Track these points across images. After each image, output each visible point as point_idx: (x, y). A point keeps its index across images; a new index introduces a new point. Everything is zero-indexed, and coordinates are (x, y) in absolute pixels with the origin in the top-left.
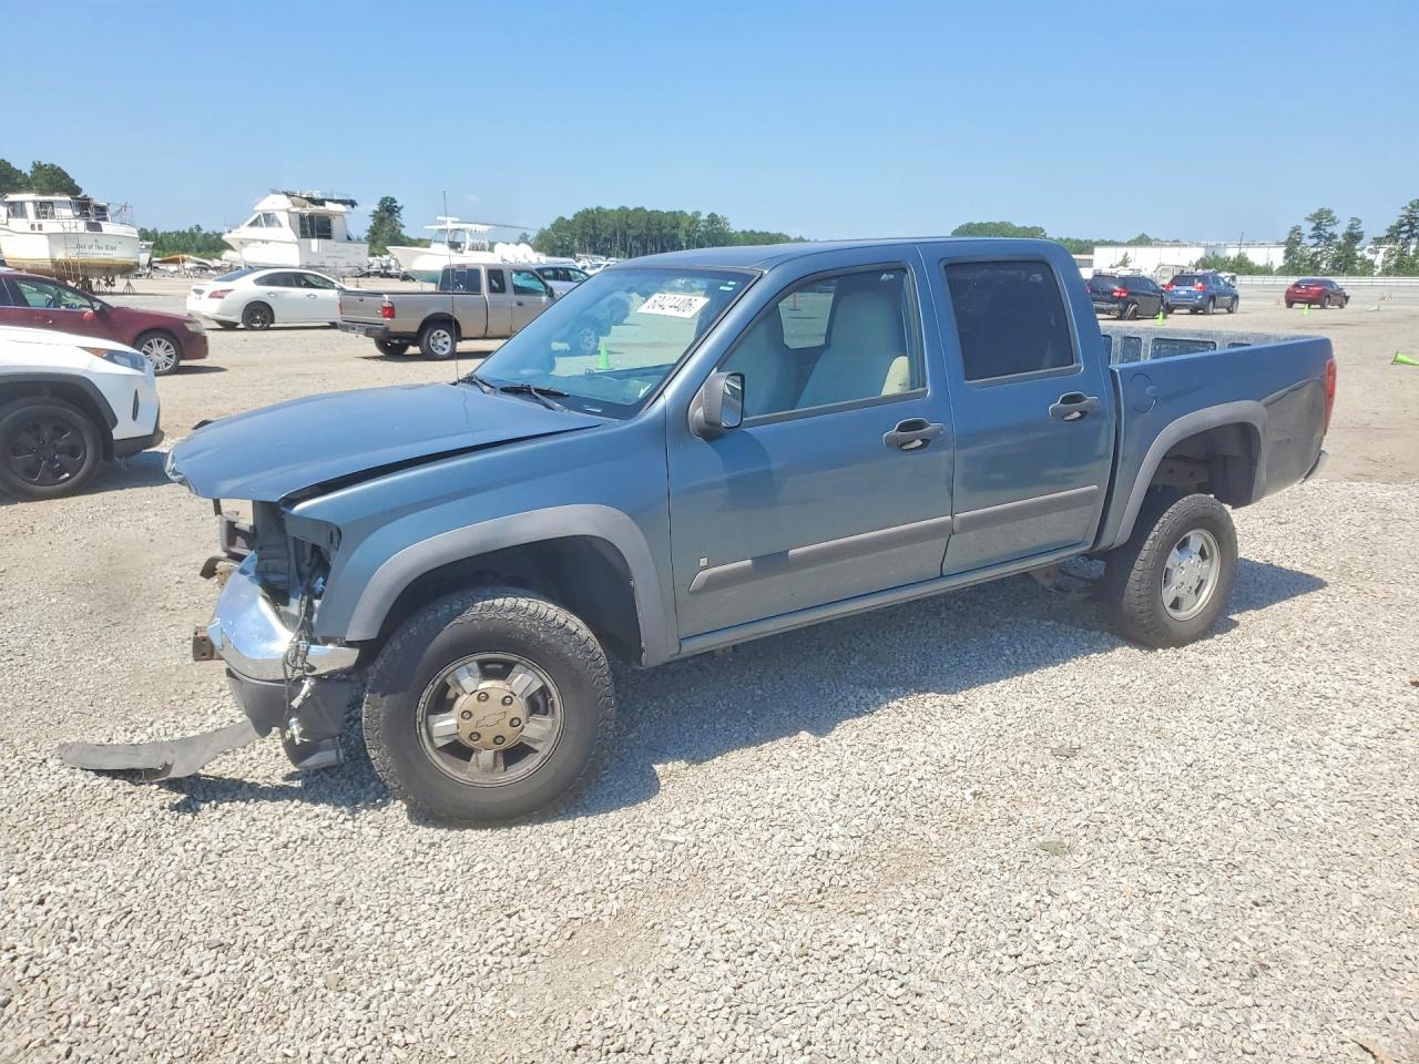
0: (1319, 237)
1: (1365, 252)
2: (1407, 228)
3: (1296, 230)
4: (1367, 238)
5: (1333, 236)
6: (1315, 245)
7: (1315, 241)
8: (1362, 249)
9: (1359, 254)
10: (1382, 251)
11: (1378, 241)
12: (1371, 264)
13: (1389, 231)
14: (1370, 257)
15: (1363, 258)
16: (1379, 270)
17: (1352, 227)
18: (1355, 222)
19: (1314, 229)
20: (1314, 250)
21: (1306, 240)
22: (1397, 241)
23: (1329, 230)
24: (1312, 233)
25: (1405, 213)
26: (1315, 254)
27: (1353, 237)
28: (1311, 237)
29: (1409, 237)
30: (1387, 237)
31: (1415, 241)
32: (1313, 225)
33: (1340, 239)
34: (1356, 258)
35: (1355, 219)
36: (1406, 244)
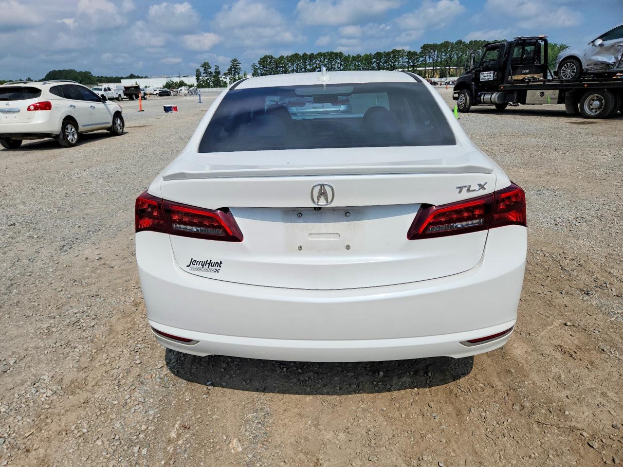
0: (206, 73)
1: (222, 78)
2: (233, 69)
3: (198, 70)
4: (222, 73)
5: (211, 73)
6: (206, 76)
8: (221, 77)
9: (221, 79)
10: (228, 78)
11: (225, 74)
12: (226, 83)
13: (228, 70)
14: (225, 80)
15: (222, 81)
17: (216, 69)
18: (217, 67)
20: (206, 78)
21: (202, 74)
22: (231, 74)
23: (209, 70)
24: (204, 72)
25: (232, 64)
26: (207, 79)
27: (218, 73)
29: (235, 73)
30: (228, 73)
31: (237, 74)
32: (203, 69)
33: (214, 74)
34: (221, 81)
35: (216, 66)
36: (234, 75)
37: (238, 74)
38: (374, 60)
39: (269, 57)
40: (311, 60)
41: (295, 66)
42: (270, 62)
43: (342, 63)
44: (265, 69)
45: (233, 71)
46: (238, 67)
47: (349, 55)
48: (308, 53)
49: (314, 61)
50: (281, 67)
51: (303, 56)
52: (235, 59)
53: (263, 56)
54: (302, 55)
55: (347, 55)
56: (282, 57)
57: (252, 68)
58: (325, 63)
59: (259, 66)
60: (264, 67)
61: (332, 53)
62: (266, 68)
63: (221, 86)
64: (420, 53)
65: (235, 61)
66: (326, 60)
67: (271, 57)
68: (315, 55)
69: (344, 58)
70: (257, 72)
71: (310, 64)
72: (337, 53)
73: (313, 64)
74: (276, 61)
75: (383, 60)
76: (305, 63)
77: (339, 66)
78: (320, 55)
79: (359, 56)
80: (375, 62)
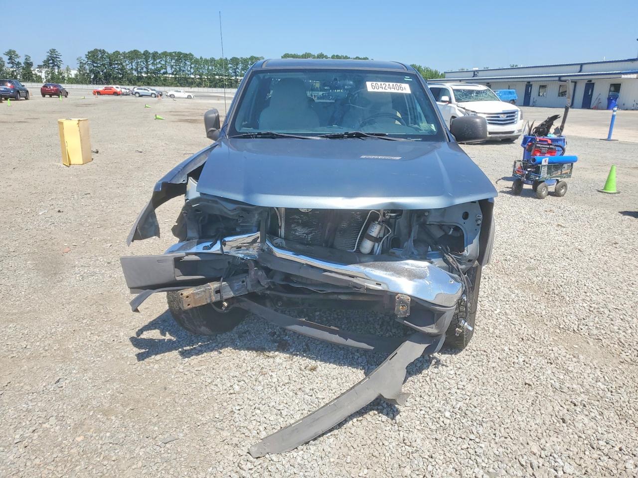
0: (12, 63)
1: (36, 71)
2: (51, 61)
4: (35, 65)
5: (19, 63)
6: (12, 67)
7: (11, 65)
8: (34, 70)
9: (33, 72)
10: (44, 72)
11: (40, 67)
12: (40, 77)
13: (44, 62)
14: (39, 74)
15: (36, 74)
16: (45, 80)
17: (26, 59)
19: (9, 59)
20: (12, 69)
21: (6, 65)
22: (49, 67)
23: (17, 60)
24: (9, 61)
25: (49, 54)
26: (13, 71)
27: (29, 65)
28: (8, 63)
29: (53, 66)
30: (44, 65)
31: (56, 67)
32: (8, 57)
33: (23, 65)
34: (33, 74)
35: (27, 56)
36: (53, 69)
37: (59, 67)
38: (230, 65)
39: (100, 51)
40: (155, 60)
41: (134, 64)
42: (102, 57)
43: (193, 66)
44: (95, 65)
45: (51, 63)
46: (58, 59)
47: (201, 58)
48: (151, 51)
49: (158, 61)
50: (116, 64)
51: (144, 54)
52: (54, 50)
53: (93, 50)
54: (142, 52)
55: (199, 58)
56: (117, 53)
57: (77, 62)
58: (172, 64)
59: (86, 60)
60: (93, 62)
61: (180, 53)
62: (97, 63)
63: (33, 81)
65: (53, 51)
66: (174, 61)
67: (104, 52)
68: (160, 54)
69: (195, 61)
70: (85, 68)
71: (153, 64)
72: (186, 54)
73: (156, 64)
74: (109, 57)
75: (240, 66)
76: (147, 62)
77: (189, 69)
78: (165, 54)
79: (212, 60)
80: (231, 67)
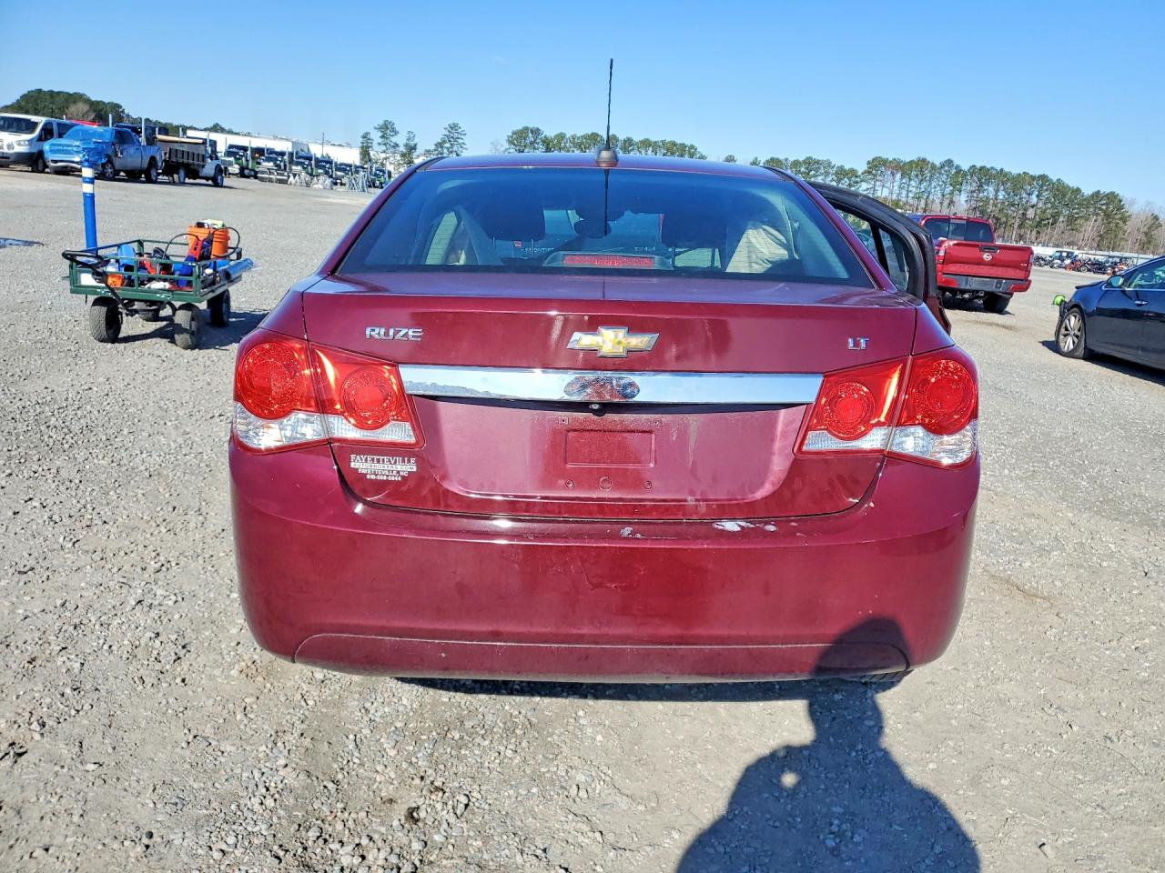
64: (865, 172)
